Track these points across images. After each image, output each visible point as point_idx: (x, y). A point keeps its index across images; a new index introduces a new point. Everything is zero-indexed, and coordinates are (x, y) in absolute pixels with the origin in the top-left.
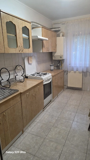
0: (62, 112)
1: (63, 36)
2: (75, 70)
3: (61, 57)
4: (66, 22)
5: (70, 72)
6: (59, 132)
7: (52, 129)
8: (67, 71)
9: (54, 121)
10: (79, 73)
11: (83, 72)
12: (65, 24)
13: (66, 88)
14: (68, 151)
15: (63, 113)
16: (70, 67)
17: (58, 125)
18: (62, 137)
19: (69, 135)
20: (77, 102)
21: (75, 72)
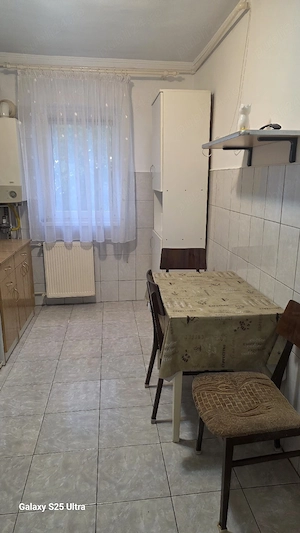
0: (55, 390)
1: (11, 116)
2: (68, 238)
3: (13, 194)
4: (22, 67)
5: (50, 248)
6: (66, 466)
7: (34, 467)
8: (40, 245)
9: (34, 432)
10: (85, 247)
11: (94, 244)
12: (15, 73)
13: (41, 303)
14: (115, 518)
15: (58, 393)
16: (51, 228)
17: (51, 442)
18: (79, 477)
19: (102, 459)
20: (91, 344)
21: (69, 247)
